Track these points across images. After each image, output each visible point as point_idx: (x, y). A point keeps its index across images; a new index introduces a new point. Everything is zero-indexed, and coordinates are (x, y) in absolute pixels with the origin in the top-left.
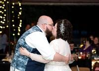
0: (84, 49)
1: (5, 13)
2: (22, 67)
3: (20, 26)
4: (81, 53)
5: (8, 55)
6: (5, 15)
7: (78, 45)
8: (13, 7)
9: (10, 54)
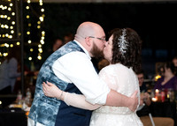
0: (163, 83)
1: (13, 18)
2: (49, 118)
3: (42, 42)
4: (157, 91)
5: (20, 96)
6: (13, 23)
7: (150, 77)
8: (28, 8)
9: (25, 95)
